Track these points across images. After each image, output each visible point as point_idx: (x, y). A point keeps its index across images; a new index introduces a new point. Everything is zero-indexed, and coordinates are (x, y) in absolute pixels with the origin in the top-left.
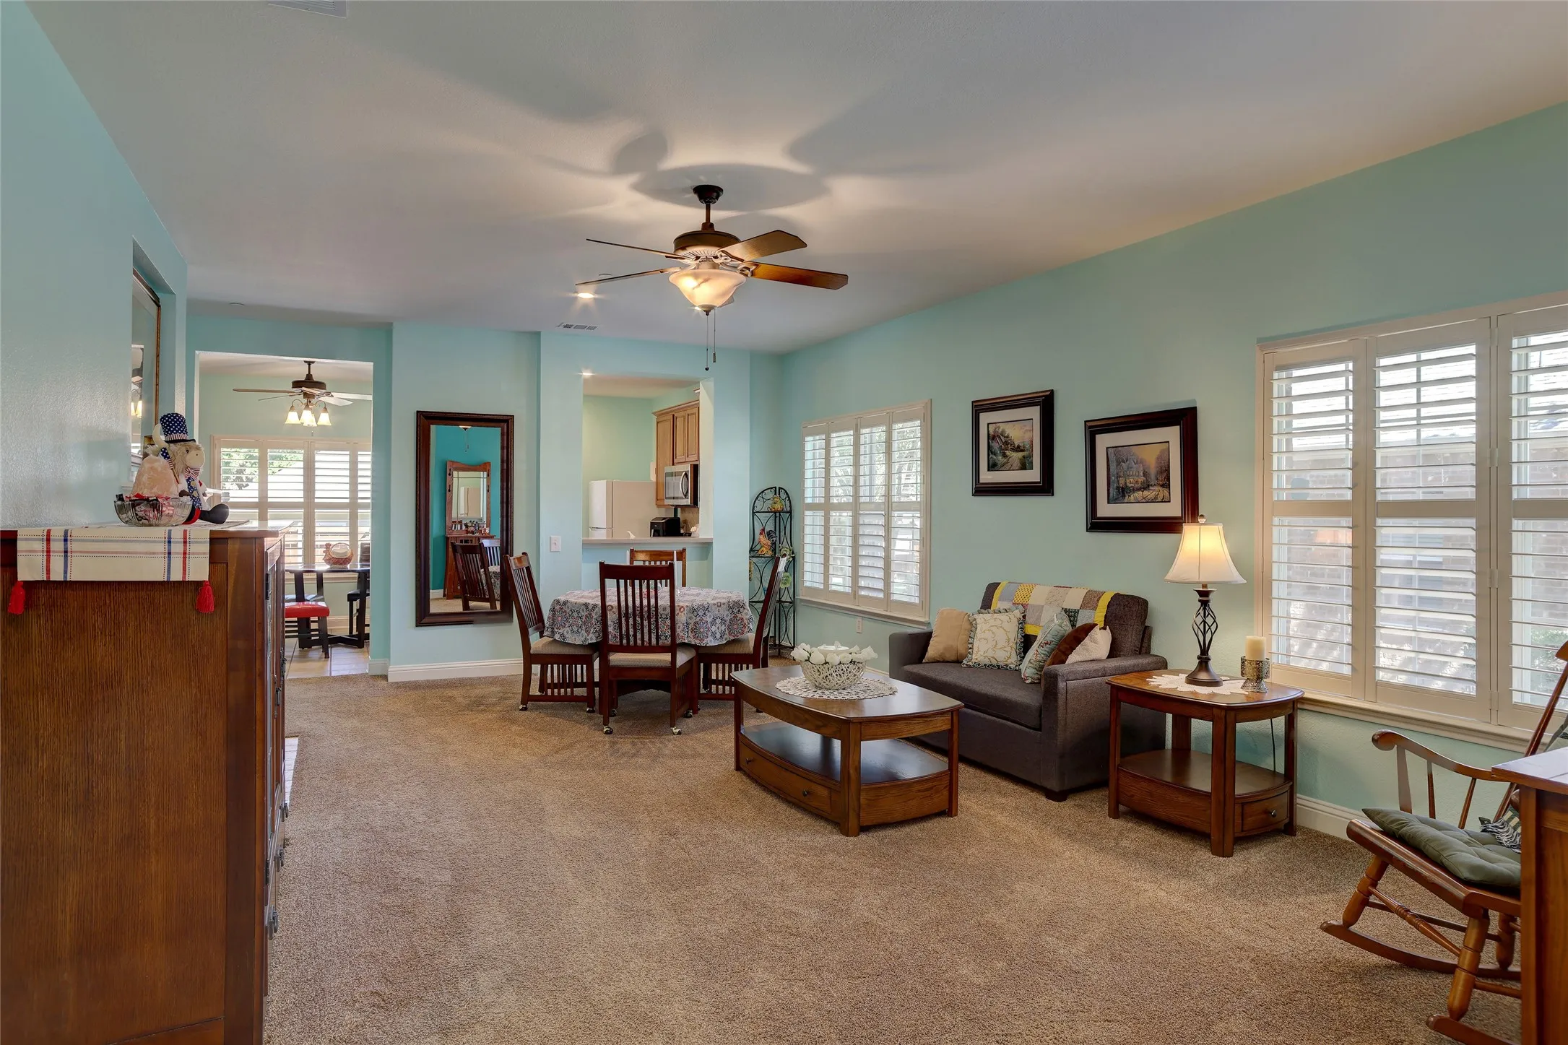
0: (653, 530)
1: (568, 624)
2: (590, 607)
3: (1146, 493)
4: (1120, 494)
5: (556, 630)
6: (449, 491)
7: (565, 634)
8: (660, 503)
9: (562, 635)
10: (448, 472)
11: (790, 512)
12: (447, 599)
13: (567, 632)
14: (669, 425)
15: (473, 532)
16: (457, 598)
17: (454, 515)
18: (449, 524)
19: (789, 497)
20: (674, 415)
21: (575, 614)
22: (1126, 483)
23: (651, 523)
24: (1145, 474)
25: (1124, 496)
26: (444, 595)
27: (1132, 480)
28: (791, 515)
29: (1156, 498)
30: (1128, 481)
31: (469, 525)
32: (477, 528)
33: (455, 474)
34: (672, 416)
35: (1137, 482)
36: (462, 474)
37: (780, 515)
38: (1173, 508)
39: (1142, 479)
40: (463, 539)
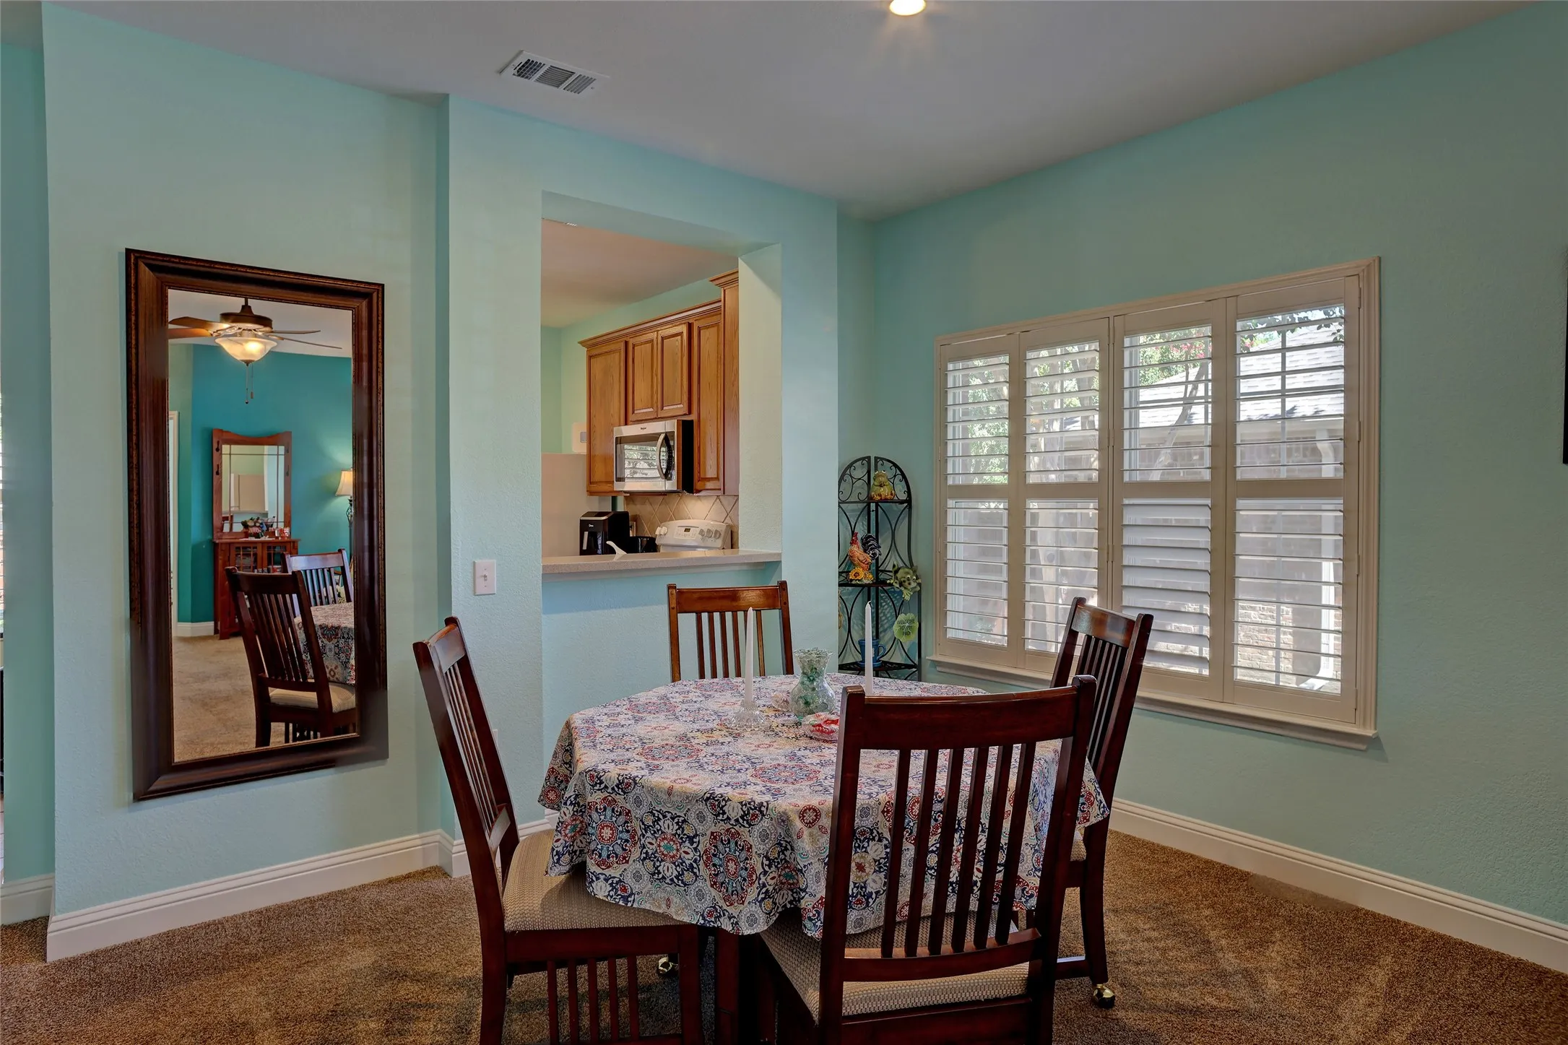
0: (586, 534)
1: (636, 853)
2: (734, 812)
5: (592, 867)
6: (217, 473)
7: (629, 880)
8: (595, 488)
9: (618, 885)
10: (215, 446)
11: (909, 501)
12: (222, 638)
13: (637, 877)
14: (616, 360)
15: (257, 535)
16: (235, 635)
17: (225, 508)
18: (217, 522)
19: (903, 474)
20: (626, 343)
21: (668, 827)
23: (581, 520)
26: (216, 631)
28: (910, 506)
31: (251, 524)
32: (265, 528)
33: (225, 448)
34: (622, 346)
36: (236, 448)
37: (877, 506)
40: (241, 546)
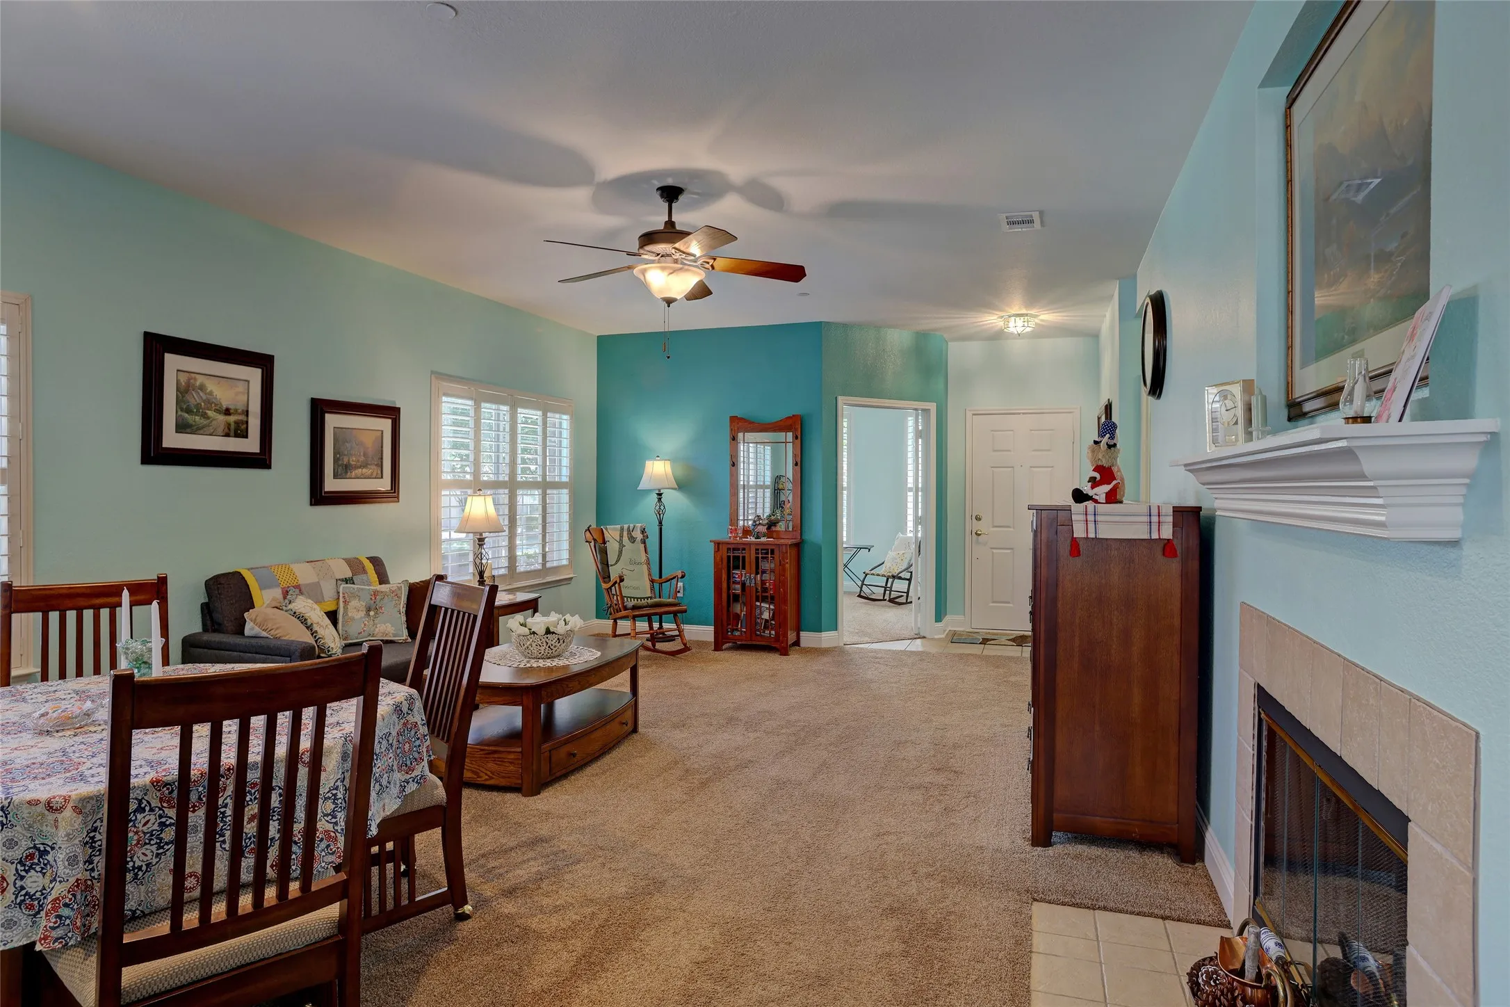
3: (364, 470)
4: (343, 470)
22: (349, 460)
24: (365, 455)
25: (346, 472)
27: (354, 459)
29: (372, 474)
30: (351, 460)
35: (358, 461)
38: (384, 484)
39: (362, 458)
